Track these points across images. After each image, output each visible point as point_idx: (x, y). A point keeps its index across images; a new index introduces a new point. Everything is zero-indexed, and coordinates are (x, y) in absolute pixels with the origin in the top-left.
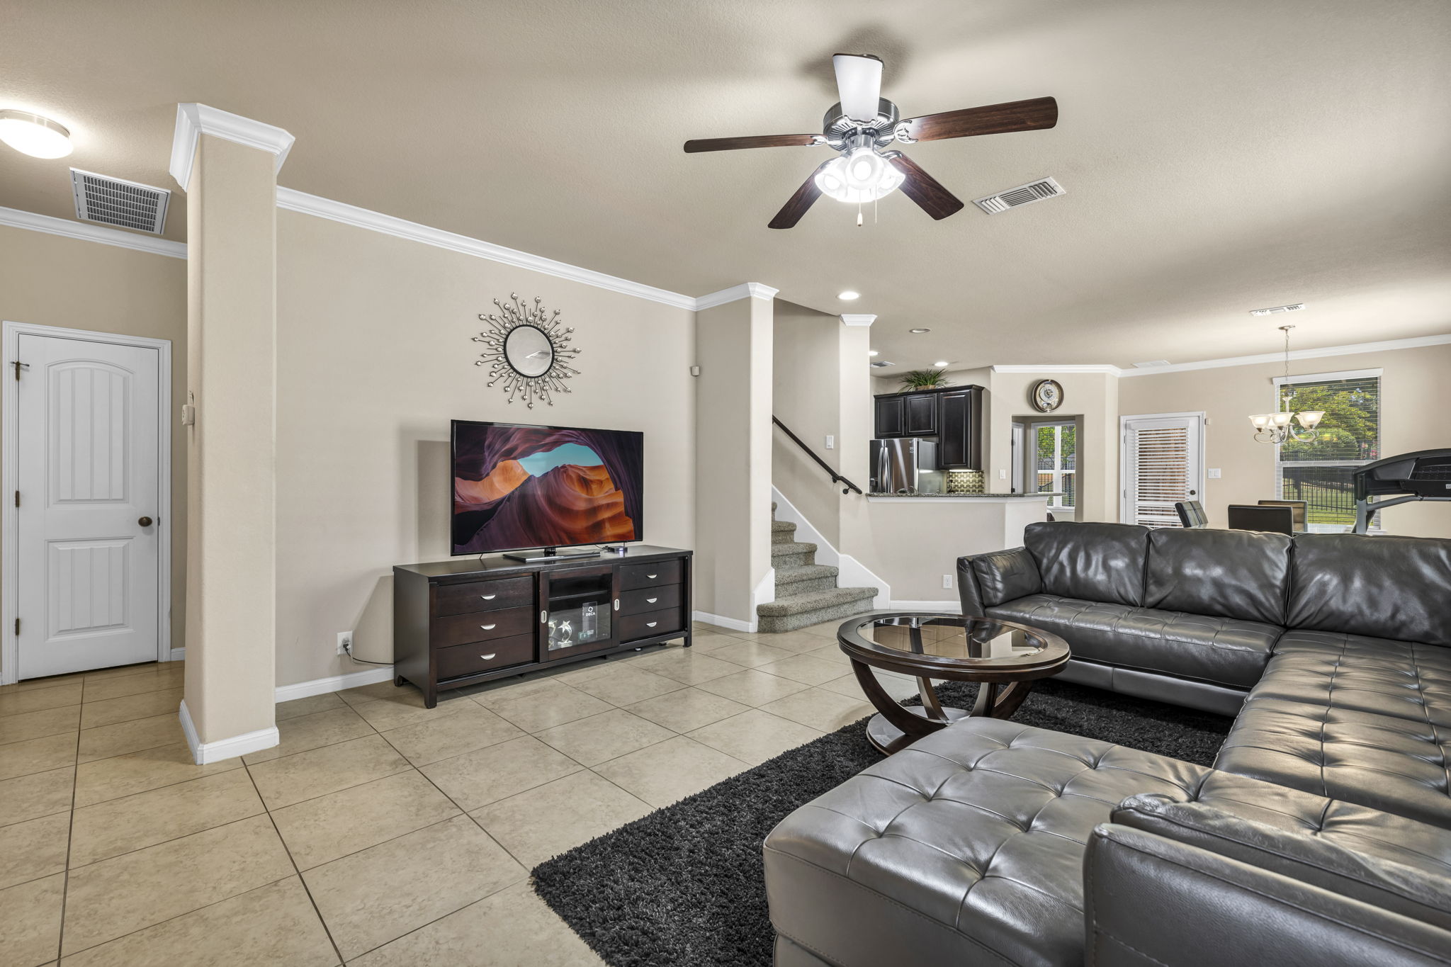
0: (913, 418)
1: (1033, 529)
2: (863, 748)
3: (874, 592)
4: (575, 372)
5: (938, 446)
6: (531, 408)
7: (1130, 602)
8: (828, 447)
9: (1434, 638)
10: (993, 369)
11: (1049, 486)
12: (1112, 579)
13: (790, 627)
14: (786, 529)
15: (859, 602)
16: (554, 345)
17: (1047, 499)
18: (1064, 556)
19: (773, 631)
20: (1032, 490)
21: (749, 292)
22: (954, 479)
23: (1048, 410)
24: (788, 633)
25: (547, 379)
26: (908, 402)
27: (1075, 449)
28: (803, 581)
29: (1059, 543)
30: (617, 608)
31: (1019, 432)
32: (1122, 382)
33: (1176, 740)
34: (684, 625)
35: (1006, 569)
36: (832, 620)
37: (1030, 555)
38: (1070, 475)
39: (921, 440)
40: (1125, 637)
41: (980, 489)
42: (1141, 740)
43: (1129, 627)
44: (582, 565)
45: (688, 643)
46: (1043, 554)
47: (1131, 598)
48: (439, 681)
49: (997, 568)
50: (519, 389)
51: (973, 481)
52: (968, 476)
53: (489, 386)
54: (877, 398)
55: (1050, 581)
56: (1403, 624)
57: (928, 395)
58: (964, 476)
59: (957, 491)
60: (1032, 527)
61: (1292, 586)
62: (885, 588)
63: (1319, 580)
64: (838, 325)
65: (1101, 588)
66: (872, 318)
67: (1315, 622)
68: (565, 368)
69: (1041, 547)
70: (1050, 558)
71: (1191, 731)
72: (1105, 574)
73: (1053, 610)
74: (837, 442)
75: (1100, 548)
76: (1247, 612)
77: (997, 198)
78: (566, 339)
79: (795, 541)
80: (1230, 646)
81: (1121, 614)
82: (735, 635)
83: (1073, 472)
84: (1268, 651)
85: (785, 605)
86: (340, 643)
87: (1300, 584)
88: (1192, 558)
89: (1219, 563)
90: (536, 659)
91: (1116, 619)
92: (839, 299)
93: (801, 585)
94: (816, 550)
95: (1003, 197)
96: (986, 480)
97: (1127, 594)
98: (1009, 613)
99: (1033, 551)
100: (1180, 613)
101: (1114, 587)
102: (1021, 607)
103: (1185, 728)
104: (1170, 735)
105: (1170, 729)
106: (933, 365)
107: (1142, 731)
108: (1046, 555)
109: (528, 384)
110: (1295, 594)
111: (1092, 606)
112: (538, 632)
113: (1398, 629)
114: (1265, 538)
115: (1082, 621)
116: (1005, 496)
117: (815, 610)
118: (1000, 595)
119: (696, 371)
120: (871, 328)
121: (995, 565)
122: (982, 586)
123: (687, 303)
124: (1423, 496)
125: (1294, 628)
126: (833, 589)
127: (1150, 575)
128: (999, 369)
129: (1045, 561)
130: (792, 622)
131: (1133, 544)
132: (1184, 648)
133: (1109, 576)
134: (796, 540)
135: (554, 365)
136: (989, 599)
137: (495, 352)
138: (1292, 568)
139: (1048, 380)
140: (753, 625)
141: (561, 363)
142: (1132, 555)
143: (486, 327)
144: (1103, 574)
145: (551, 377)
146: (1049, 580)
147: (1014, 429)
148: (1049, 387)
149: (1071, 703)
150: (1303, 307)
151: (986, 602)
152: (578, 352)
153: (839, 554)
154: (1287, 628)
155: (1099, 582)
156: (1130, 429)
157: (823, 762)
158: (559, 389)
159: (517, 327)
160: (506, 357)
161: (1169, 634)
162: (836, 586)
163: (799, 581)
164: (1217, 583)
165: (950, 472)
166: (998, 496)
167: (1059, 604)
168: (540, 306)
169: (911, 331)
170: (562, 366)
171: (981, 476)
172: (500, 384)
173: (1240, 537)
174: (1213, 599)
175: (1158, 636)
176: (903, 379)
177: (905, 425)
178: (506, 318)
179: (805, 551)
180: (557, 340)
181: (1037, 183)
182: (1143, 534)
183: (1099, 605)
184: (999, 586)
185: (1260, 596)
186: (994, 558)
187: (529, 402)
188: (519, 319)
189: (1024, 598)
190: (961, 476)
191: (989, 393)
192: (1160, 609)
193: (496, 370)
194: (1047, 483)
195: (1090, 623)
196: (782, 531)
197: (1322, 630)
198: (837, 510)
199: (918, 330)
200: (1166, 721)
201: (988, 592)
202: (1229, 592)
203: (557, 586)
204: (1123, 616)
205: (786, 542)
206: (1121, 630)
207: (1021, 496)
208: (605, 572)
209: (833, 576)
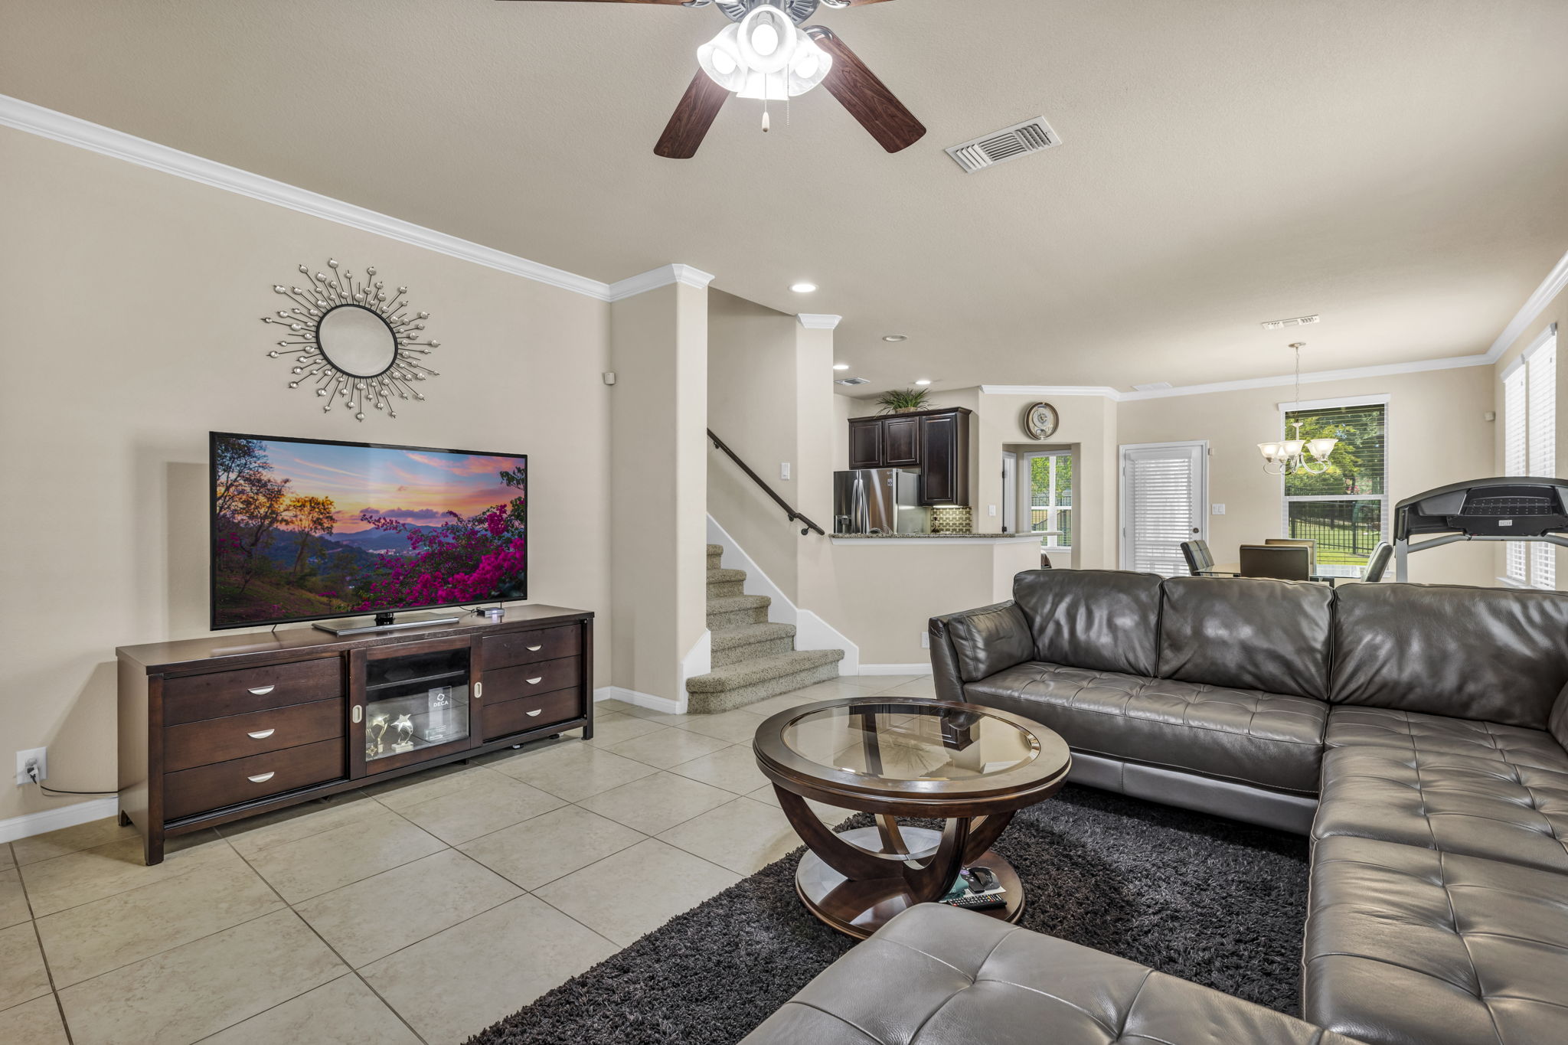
0: (892, 445)
1: (1025, 579)
2: (788, 904)
3: (839, 655)
4: (430, 372)
5: (920, 477)
6: (360, 420)
7: (1143, 673)
8: (783, 478)
9: (1510, 716)
10: (982, 389)
11: (1043, 524)
12: (1119, 643)
13: (729, 705)
14: (733, 579)
15: (821, 669)
16: (397, 335)
17: (1041, 539)
18: (1061, 613)
19: (707, 712)
20: (1026, 529)
21: (674, 276)
22: (938, 517)
23: (1042, 437)
24: (727, 714)
25: (386, 381)
26: (887, 425)
27: (1070, 482)
28: (750, 644)
29: (1055, 596)
30: (478, 694)
31: (1010, 463)
32: (1121, 408)
33: (1204, 862)
34: (583, 710)
35: (989, 631)
36: (785, 693)
37: (1020, 613)
38: (1065, 511)
39: (900, 471)
40: (1136, 723)
41: (968, 528)
42: (1161, 865)
43: (1143, 710)
44: (421, 637)
45: (588, 734)
46: (1035, 610)
47: (1142, 666)
48: (167, 822)
49: (979, 632)
50: (341, 393)
51: (961, 518)
52: (954, 513)
53: (291, 387)
54: (852, 422)
55: (1044, 645)
56: (1472, 698)
57: (909, 419)
58: (949, 513)
59: (943, 530)
60: (1023, 576)
61: (1335, 650)
62: (852, 650)
63: (1368, 642)
64: (795, 326)
65: (1107, 653)
66: (835, 320)
67: (1365, 696)
68: (415, 367)
69: (1034, 600)
70: (1044, 615)
71: (1222, 845)
72: (1111, 635)
73: (1048, 686)
74: (794, 471)
75: (1104, 602)
76: (1283, 683)
77: (976, 147)
78: (417, 328)
79: (745, 594)
80: (1270, 736)
81: (1131, 689)
82: (656, 718)
83: (1069, 508)
84: (1318, 741)
85: (723, 678)
86: (21, 767)
87: (1346, 647)
88: (1214, 615)
89: (1248, 621)
90: (346, 775)
91: (1126, 699)
92: (792, 291)
93: (747, 650)
94: (769, 604)
95: (982, 145)
96: (974, 518)
97: (1137, 661)
98: (993, 690)
99: (1023, 607)
100: (1202, 686)
101: (1121, 651)
102: (1008, 682)
103: (1214, 841)
104: (1197, 854)
105: (1195, 844)
106: (914, 383)
107: (1162, 850)
108: (1039, 612)
109: (355, 386)
110: (1339, 661)
111: (1096, 678)
112: (349, 737)
113: (1466, 705)
114: (1301, 589)
115: (1084, 701)
116: (994, 536)
117: (763, 681)
118: (982, 667)
119: (611, 379)
120: (835, 331)
121: (976, 628)
122: (960, 656)
123: (597, 290)
124: (1471, 535)
125: (1340, 703)
126: (790, 653)
127: (1164, 636)
128: (988, 389)
129: (1038, 620)
130: (734, 698)
131: (1144, 596)
132: (1212, 737)
133: (1115, 639)
134: (746, 592)
135: (397, 361)
136: (969, 672)
137: (301, 340)
138: (1335, 627)
139: (1042, 403)
140: (680, 704)
141: (408, 360)
142: (1143, 610)
143: (286, 305)
144: (1107, 635)
145: (392, 378)
146: (1044, 641)
147: (1006, 459)
148: (1042, 410)
149: (1070, 808)
150: (1317, 320)
151: (964, 677)
152: (436, 346)
153: (796, 609)
154: (1332, 704)
155: (1103, 645)
156: (1130, 459)
157: (725, 934)
158: (405, 395)
159: (337, 307)
160: (320, 348)
161: (1194, 718)
162: (793, 649)
163: (744, 645)
164: (1247, 649)
165: (933, 509)
166: (985, 536)
167: (1056, 677)
168: (374, 279)
169: (884, 339)
170: (410, 364)
171: (969, 513)
172: (310, 384)
173: (1272, 587)
174: (1241, 667)
175: (1180, 721)
176: (880, 400)
177: (883, 454)
178: (320, 293)
179: (755, 606)
180: (402, 329)
181: (1025, 125)
182: (1156, 585)
183: (1105, 676)
184: (982, 655)
185: (1298, 662)
186: (974, 618)
187: (358, 411)
188: (340, 296)
189: (1012, 669)
190: (947, 513)
191: (977, 417)
192: (1177, 680)
193: (302, 366)
194: (1041, 520)
195: (1095, 703)
196: (728, 581)
197: (1374, 706)
198: (794, 555)
199: (893, 337)
200: (1189, 831)
201: (967, 663)
202: (1260, 658)
203: (378, 669)
204: (1134, 692)
205: (733, 594)
206: (1133, 714)
207: (1012, 536)
208: (458, 646)
209: (789, 637)
